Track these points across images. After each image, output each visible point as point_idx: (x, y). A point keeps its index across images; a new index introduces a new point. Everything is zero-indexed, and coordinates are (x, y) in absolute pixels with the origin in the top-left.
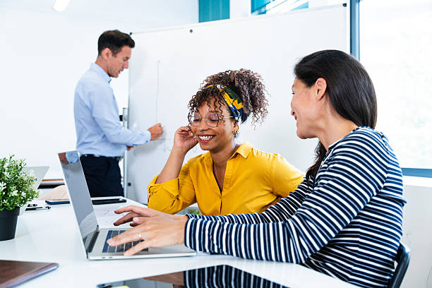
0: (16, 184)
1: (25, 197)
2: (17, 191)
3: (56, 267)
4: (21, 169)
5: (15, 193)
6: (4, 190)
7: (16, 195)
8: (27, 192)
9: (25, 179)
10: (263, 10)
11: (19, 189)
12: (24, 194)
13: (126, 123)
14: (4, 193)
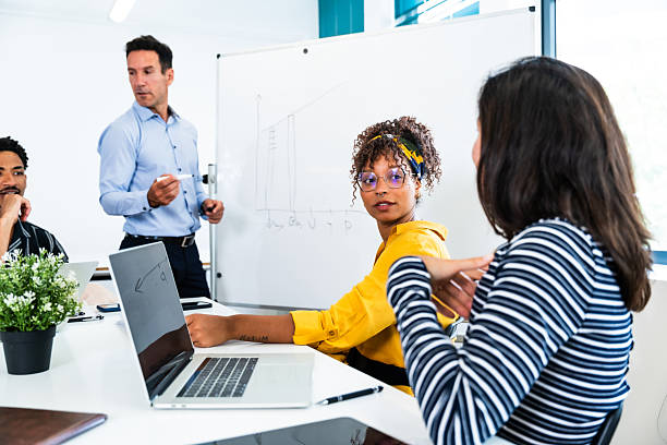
0: (50, 293)
1: (62, 311)
2: (50, 304)
3: (102, 420)
4: (56, 271)
5: (47, 307)
6: (33, 303)
7: (50, 309)
8: (65, 304)
9: (63, 285)
10: (413, 14)
11: (54, 301)
12: (60, 308)
13: (213, 186)
14: (33, 307)
